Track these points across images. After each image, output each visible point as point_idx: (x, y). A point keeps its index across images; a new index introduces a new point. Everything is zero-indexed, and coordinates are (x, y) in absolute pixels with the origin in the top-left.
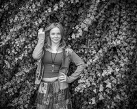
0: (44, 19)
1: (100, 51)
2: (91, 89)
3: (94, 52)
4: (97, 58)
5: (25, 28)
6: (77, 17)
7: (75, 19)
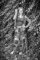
0: (17, 6)
1: (37, 17)
2: (33, 30)
3: (35, 17)
4: (35, 19)
5: (10, 9)
6: (28, 5)
7: (28, 6)
